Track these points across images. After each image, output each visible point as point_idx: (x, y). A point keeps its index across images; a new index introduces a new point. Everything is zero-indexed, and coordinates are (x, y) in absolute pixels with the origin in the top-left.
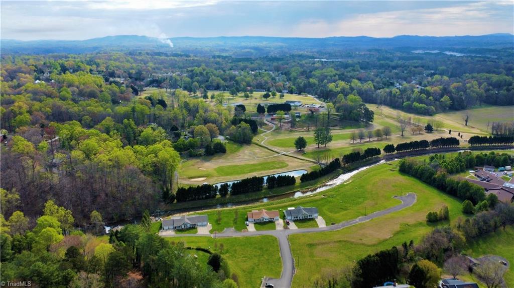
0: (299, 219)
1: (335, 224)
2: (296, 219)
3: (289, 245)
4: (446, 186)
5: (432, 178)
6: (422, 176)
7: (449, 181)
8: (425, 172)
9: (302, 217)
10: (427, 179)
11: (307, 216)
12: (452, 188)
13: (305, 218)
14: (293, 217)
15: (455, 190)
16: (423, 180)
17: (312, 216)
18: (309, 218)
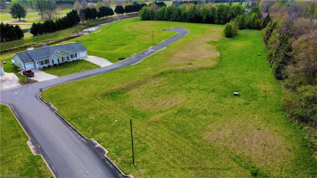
0: (51, 64)
1: (124, 59)
2: (46, 65)
3: (53, 110)
4: (202, 16)
5: (182, 15)
6: (170, 17)
7: (203, 10)
8: (172, 11)
9: (58, 59)
10: (177, 17)
11: (68, 57)
12: (208, 17)
13: (64, 61)
14: (37, 63)
15: (212, 17)
16: (173, 19)
17: (76, 57)
18: (71, 60)
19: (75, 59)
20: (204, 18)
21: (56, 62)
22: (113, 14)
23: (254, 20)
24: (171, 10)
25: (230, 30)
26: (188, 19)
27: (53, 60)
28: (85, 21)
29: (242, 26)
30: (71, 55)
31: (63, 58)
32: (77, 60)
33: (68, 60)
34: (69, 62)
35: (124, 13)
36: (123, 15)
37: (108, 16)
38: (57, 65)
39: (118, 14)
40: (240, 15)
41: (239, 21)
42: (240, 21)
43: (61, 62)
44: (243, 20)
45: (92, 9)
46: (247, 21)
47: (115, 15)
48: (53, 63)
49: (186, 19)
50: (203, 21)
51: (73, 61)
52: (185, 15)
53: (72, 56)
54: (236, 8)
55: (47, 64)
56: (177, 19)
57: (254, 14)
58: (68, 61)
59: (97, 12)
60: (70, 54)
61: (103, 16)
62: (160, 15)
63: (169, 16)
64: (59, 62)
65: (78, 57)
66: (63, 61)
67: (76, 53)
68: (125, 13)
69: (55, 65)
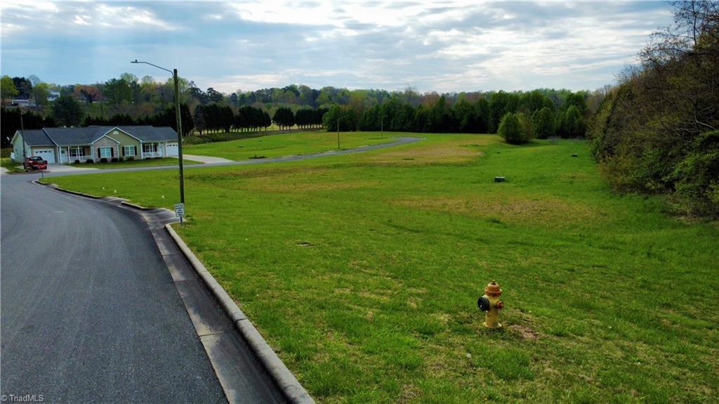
0: (94, 157)
1: (264, 158)
2: (82, 159)
4: (458, 117)
5: (416, 117)
6: (390, 123)
7: (461, 105)
8: (395, 111)
9: (112, 149)
10: (404, 122)
11: (136, 147)
12: (471, 118)
13: (126, 155)
14: (63, 152)
15: (480, 118)
16: (396, 128)
17: (156, 151)
18: (143, 155)
19: (152, 155)
20: (464, 121)
21: (106, 155)
22: (270, 125)
23: (571, 118)
24: (393, 110)
25: (515, 127)
26: (428, 126)
27: (99, 150)
28: (204, 130)
29: (547, 131)
30: (143, 144)
31: (123, 148)
32: (157, 158)
33: (136, 154)
34: (138, 160)
35: (293, 125)
36: (291, 128)
37: (258, 128)
38: (109, 161)
39: (282, 127)
40: (539, 110)
41: (538, 122)
42: (540, 121)
43: (118, 155)
44: (547, 118)
45: (223, 109)
46: (556, 123)
47: (274, 127)
48: (99, 156)
49: (425, 126)
50: (460, 128)
51: (148, 159)
52: (422, 118)
53: (145, 148)
54: (533, 96)
55: (84, 155)
56: (405, 128)
57: (571, 108)
58: (136, 158)
59: (234, 115)
60: (141, 141)
61: (247, 127)
62: (369, 121)
63: (388, 122)
64: (113, 155)
65: (160, 153)
66: (124, 155)
67: (156, 142)
68: (295, 125)
69: (104, 161)
